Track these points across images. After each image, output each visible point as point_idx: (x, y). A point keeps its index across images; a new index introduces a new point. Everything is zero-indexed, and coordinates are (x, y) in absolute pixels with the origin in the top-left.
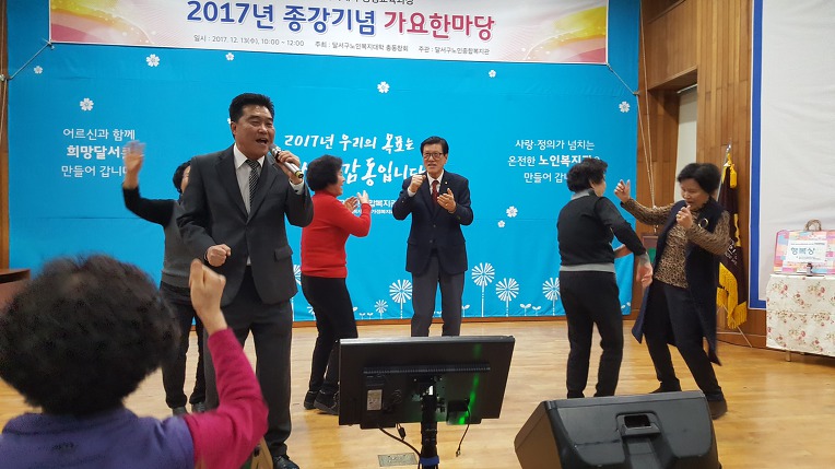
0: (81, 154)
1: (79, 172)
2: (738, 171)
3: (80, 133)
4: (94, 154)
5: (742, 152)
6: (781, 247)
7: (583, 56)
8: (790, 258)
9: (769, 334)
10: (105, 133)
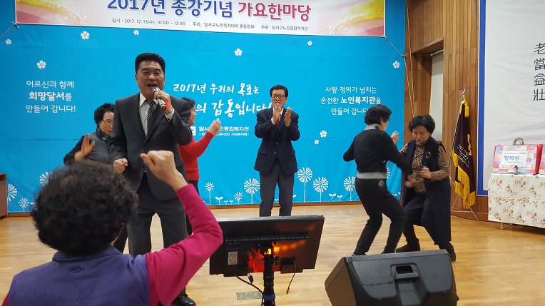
0: (39, 98)
1: (37, 110)
2: (470, 106)
3: (38, 83)
4: (47, 97)
5: (473, 94)
6: (498, 156)
7: (369, 31)
8: (503, 163)
9: (490, 212)
10: (54, 84)
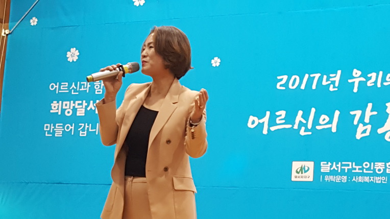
0: (63, 111)
1: (59, 131)
3: (64, 87)
4: (75, 110)
10: (86, 86)
